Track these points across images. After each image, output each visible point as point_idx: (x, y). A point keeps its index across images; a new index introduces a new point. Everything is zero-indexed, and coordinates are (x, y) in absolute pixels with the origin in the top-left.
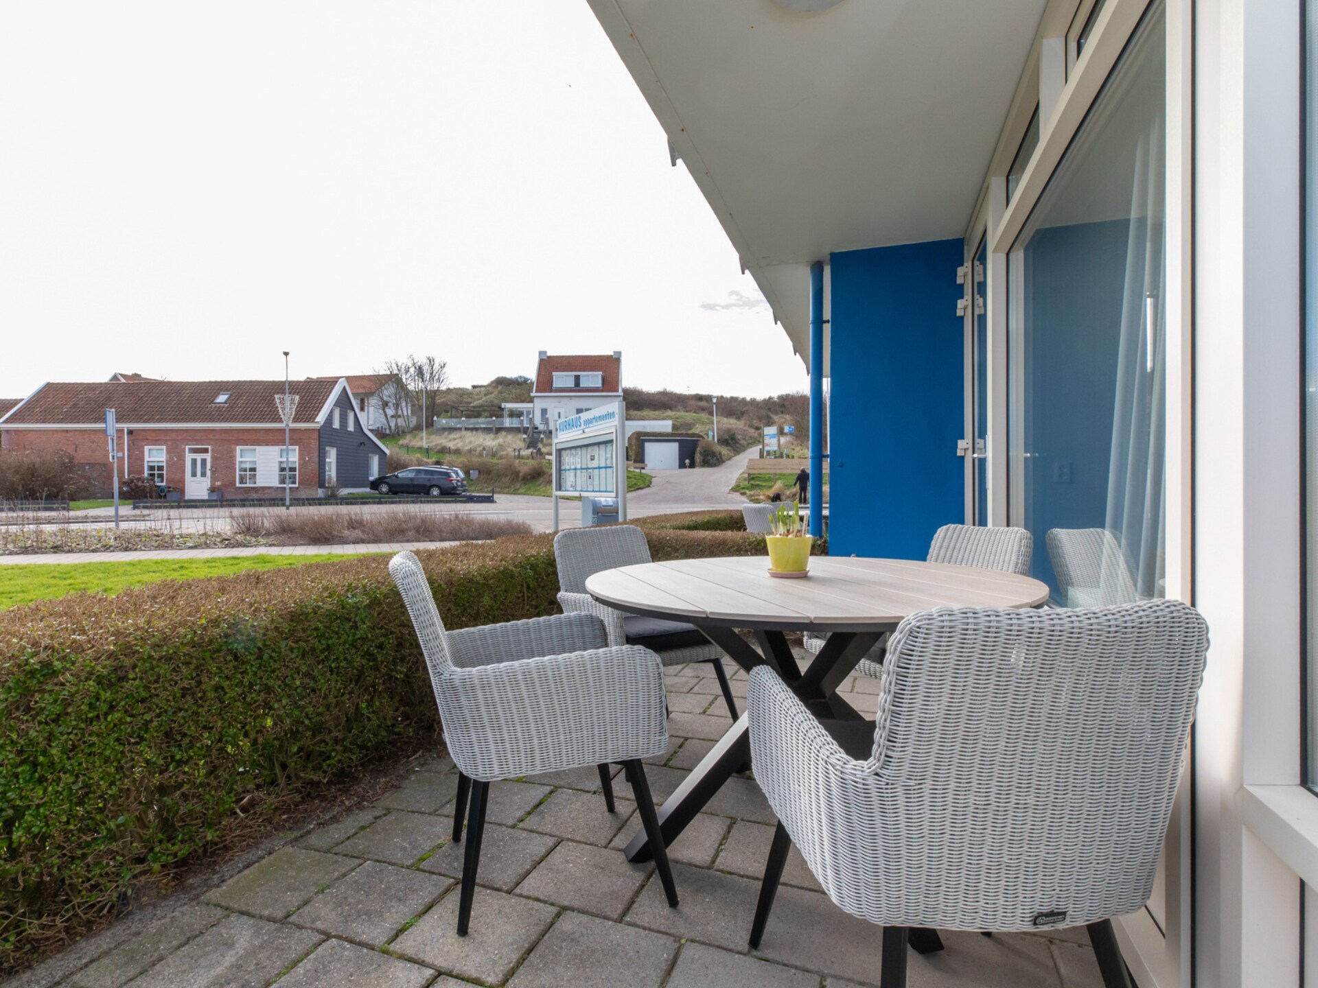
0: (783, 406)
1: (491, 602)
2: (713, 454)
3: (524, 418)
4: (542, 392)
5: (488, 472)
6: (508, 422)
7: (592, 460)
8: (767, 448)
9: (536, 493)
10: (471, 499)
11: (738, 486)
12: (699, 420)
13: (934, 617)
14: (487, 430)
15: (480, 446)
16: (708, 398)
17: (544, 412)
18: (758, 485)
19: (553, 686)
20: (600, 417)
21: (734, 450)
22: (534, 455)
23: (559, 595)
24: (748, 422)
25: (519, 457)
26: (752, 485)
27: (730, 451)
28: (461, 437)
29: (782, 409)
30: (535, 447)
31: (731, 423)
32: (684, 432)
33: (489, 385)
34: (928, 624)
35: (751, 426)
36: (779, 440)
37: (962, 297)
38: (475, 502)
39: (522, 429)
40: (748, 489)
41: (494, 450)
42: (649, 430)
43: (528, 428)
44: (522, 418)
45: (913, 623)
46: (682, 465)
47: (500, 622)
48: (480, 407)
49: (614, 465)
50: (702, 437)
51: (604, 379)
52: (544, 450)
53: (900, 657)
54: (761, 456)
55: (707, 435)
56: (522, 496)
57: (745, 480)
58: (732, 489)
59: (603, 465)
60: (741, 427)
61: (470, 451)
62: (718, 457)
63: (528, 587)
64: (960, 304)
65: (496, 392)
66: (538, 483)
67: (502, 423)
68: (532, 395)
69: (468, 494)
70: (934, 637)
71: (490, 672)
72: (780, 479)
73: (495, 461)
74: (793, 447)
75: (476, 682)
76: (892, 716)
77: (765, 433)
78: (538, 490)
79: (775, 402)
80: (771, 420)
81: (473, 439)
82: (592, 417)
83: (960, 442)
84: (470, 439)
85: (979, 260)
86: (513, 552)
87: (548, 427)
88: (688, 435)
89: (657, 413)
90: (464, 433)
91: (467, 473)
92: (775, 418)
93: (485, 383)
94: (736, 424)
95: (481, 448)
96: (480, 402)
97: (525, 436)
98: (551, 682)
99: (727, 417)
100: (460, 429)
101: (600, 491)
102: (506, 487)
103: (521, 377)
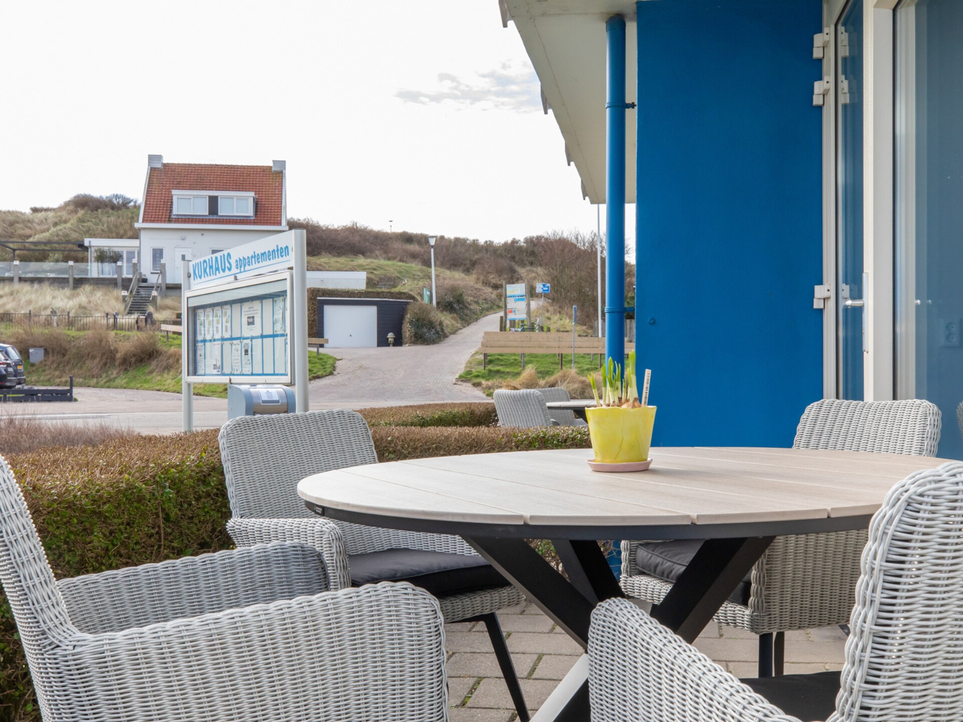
0: (533, 253)
1: (104, 543)
2: (431, 325)
3: (123, 264)
4: (153, 221)
5: (63, 352)
6: (94, 270)
7: (249, 324)
8: (510, 316)
9: (146, 386)
10: (31, 396)
11: (469, 373)
12: (407, 272)
13: (944, 477)
14: (60, 282)
15: (46, 308)
16: (422, 240)
17: (158, 254)
18: (498, 372)
19: (260, 657)
20: (263, 254)
21: (462, 319)
22: (142, 324)
23: (230, 524)
24: (482, 278)
25: (115, 326)
26: (490, 371)
27: (455, 319)
28: (12, 294)
29: (532, 259)
30: (143, 312)
31: (457, 278)
32: (384, 290)
33: (60, 209)
34: (935, 489)
35: (486, 283)
36: (528, 305)
37: (820, 78)
38: (38, 400)
39: (119, 282)
40: (483, 377)
41: (71, 315)
42: (330, 286)
43: (130, 280)
44: (119, 263)
45: (913, 489)
46: (382, 342)
47: (143, 563)
48: (45, 244)
49: (288, 331)
50: (413, 298)
51: (257, 205)
52: (157, 316)
53: (891, 545)
54: (503, 328)
55: (422, 296)
56: (121, 390)
57: (479, 364)
58: (461, 377)
59: (268, 331)
60: (472, 283)
61: (29, 316)
62: (438, 328)
63: (167, 519)
64: (818, 87)
65: (74, 220)
66: (147, 371)
67: (86, 271)
68: (137, 225)
69: (26, 387)
70: (943, 509)
71: (148, 637)
72: (530, 362)
73: (73, 333)
74: (548, 315)
75: (124, 656)
76: (874, 642)
77: (508, 293)
78: (146, 381)
79: (520, 248)
80: (516, 275)
81: (33, 297)
82: (250, 254)
83: (817, 288)
84: (28, 297)
85: (844, 24)
86: (141, 459)
87: (164, 277)
88: (392, 295)
89: (342, 260)
90: (17, 286)
91: (24, 353)
92: (522, 271)
93: (55, 205)
94: (463, 279)
95: (48, 312)
96: (46, 235)
97: (125, 293)
98: (258, 650)
99: (449, 268)
100: (11, 279)
101: (263, 374)
102: (93, 377)
103: (117, 196)
